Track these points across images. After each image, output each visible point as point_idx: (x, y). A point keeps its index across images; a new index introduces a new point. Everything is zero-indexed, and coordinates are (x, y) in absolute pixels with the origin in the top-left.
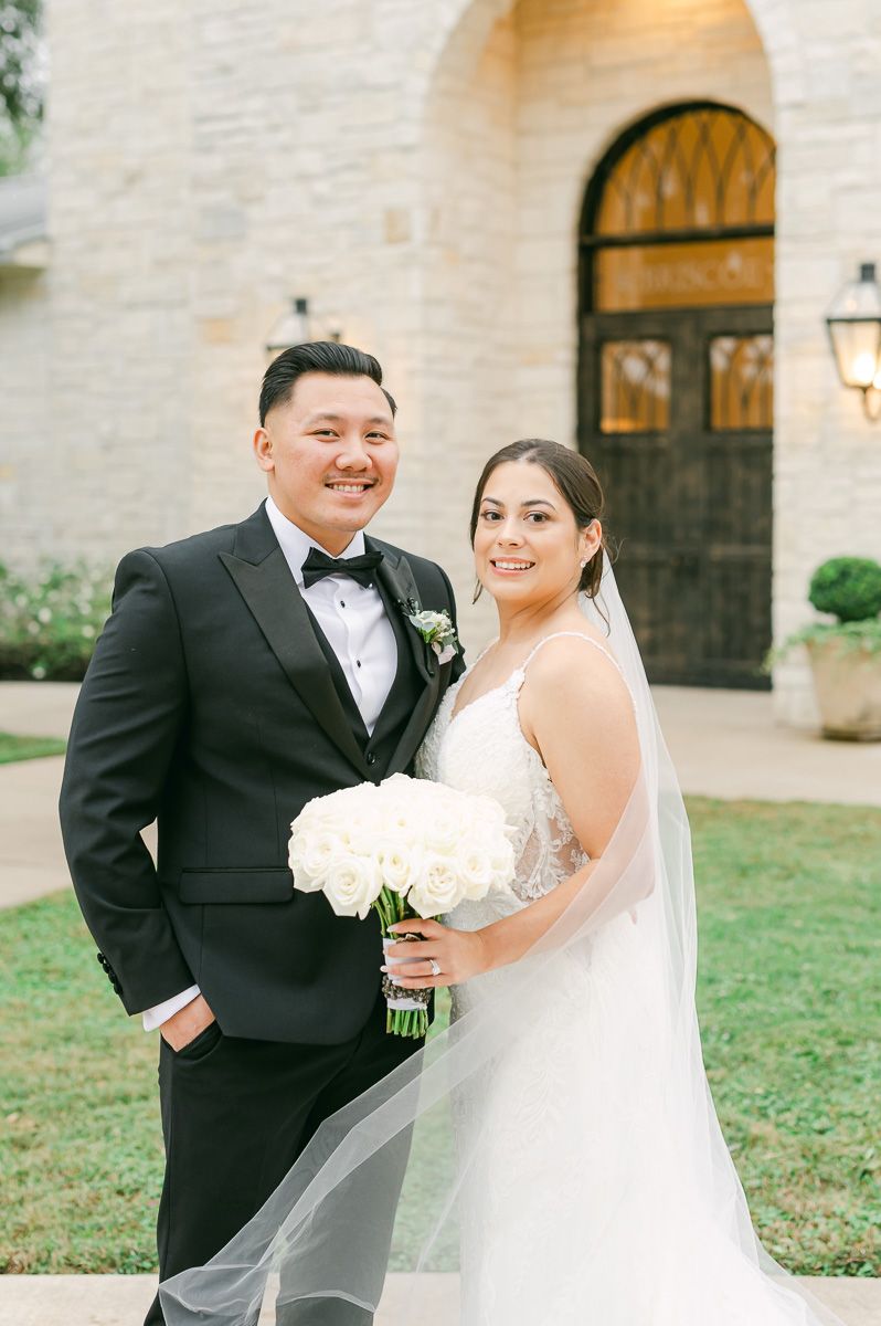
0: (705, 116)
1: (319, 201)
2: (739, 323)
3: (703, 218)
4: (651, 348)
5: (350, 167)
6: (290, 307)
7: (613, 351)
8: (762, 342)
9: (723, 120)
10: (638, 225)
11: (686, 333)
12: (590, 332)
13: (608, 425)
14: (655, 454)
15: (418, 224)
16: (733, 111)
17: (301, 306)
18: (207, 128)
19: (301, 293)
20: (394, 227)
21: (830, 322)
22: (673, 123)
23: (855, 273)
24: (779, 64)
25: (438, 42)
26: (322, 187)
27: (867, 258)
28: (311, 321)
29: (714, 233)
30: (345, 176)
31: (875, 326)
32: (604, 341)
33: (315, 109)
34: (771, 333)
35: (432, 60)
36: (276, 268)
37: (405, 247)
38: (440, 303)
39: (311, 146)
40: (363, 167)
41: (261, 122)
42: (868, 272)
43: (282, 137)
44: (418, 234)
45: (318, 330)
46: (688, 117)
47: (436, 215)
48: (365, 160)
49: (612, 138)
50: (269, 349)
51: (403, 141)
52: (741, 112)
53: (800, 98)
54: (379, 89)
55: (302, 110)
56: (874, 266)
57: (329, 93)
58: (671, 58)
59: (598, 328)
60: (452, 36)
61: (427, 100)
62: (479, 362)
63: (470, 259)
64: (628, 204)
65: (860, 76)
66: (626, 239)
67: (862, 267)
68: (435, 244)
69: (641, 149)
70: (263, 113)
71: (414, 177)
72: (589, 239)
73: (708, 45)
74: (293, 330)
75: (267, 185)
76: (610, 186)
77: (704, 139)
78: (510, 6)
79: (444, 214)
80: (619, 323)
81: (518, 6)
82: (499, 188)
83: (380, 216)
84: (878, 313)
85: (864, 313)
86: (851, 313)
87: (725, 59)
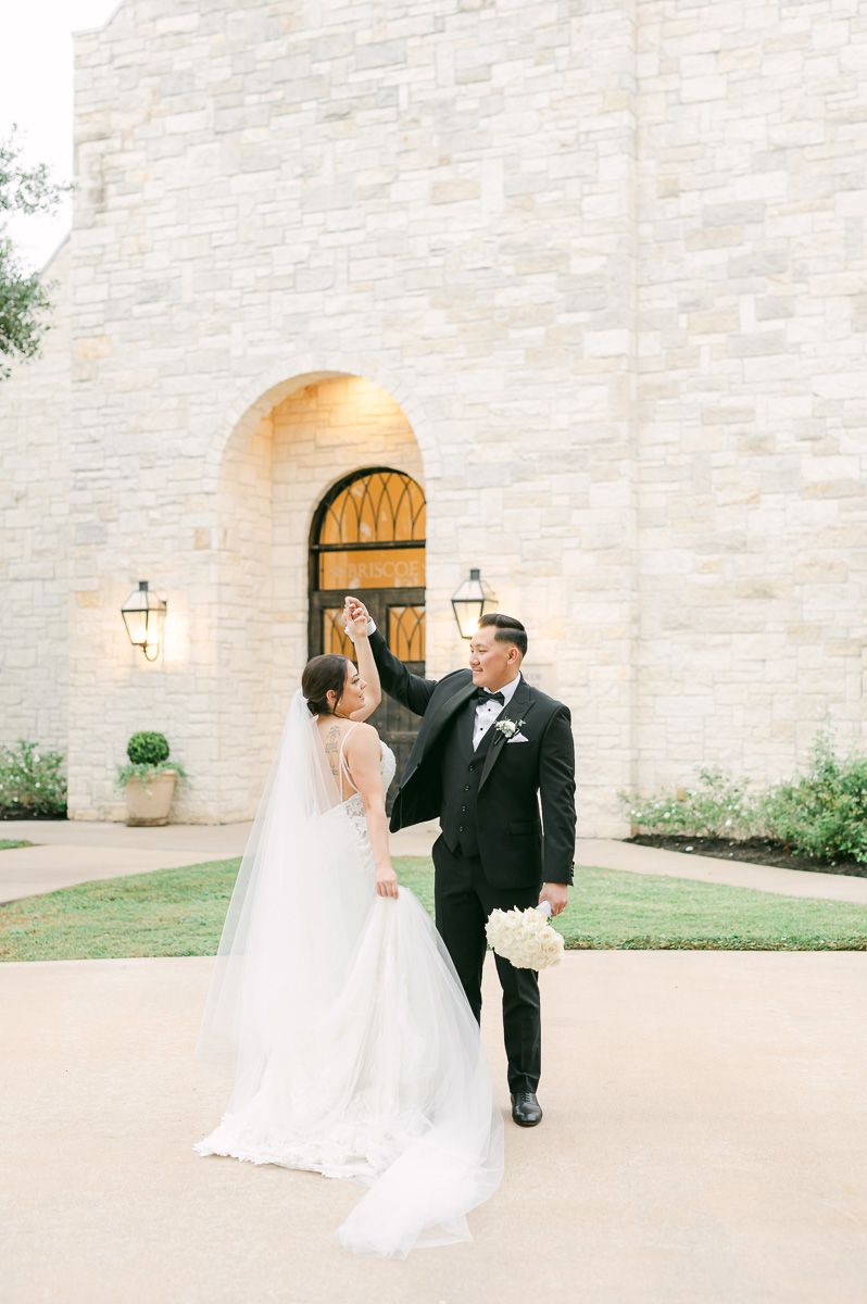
0: (385, 475)
1: (153, 522)
2: (405, 598)
3: (385, 536)
5: (174, 503)
6: (137, 586)
7: (330, 614)
8: (419, 610)
9: (395, 476)
10: (345, 540)
11: (375, 602)
12: (316, 602)
15: (215, 539)
16: (400, 473)
17: (143, 586)
18: (81, 475)
19: (142, 578)
20: (200, 539)
21: (453, 601)
22: (366, 479)
23: (469, 574)
24: (426, 455)
25: (228, 433)
26: (155, 514)
27: (475, 566)
28: (149, 594)
29: (392, 545)
30: (170, 508)
31: (479, 605)
32: (325, 607)
33: (151, 468)
34: (423, 605)
35: (224, 442)
36: (125, 562)
37: (207, 552)
38: (227, 585)
39: (148, 490)
40: (181, 503)
41: (117, 474)
42: (475, 574)
43: (130, 483)
44: (215, 544)
45: (153, 600)
46: (376, 476)
47: (225, 533)
48: (182, 499)
49: (330, 487)
50: (123, 611)
51: (207, 489)
52: (406, 475)
53: (438, 475)
54: (191, 457)
55: (143, 468)
56: (478, 571)
57: (160, 458)
58: (365, 443)
59: (321, 600)
60: (236, 428)
61: (221, 465)
62: (250, 620)
63: (245, 558)
64: (340, 526)
65: (471, 464)
66: (339, 547)
67: (472, 571)
68: (225, 550)
69: (349, 493)
70: (118, 468)
71: (213, 510)
72: (316, 547)
73: (386, 435)
74: (138, 600)
75: (120, 511)
76: (329, 515)
77: (385, 488)
78: (269, 410)
79: (230, 532)
80: (334, 597)
81: (274, 409)
82: (262, 515)
83: (191, 533)
84: (480, 597)
85: (471, 597)
86: (464, 598)
87: (397, 444)
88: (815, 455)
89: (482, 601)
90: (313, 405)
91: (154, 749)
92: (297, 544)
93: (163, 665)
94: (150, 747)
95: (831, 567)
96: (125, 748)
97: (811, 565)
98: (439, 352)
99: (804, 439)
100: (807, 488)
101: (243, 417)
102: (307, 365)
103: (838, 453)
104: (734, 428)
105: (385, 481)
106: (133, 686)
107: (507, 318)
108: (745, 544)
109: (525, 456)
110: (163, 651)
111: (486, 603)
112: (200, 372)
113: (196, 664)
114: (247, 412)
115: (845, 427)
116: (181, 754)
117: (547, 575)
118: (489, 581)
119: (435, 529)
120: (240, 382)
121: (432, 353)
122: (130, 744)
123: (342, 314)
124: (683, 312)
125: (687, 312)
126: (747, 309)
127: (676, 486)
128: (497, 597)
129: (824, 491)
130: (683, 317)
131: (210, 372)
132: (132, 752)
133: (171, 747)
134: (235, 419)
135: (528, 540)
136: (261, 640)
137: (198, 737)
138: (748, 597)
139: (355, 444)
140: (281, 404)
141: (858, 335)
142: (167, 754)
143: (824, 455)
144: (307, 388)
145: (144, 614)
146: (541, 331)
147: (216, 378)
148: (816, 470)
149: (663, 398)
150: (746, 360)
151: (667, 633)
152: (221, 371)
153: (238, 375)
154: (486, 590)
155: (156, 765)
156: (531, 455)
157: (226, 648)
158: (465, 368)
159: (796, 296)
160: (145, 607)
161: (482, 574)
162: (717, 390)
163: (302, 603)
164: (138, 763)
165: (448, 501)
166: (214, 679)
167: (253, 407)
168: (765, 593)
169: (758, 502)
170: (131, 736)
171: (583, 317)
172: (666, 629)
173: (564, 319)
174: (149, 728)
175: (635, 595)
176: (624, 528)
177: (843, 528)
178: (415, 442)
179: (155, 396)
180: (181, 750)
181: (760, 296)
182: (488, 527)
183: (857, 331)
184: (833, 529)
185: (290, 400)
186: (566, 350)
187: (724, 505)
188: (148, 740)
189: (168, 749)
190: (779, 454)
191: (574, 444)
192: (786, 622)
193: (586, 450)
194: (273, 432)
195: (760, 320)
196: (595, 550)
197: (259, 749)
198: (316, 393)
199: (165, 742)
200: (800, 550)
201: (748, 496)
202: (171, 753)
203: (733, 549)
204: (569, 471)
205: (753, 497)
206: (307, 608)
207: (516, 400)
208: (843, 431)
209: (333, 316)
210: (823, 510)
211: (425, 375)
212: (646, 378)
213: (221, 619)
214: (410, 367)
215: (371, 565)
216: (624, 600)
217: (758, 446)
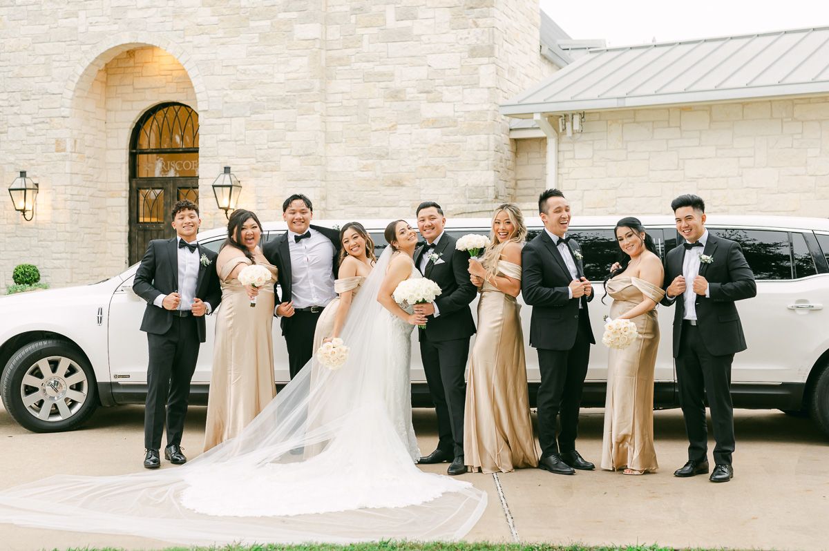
0: (177, 107)
1: (29, 134)
2: (188, 183)
3: (177, 145)
4: (158, 191)
5: (43, 122)
6: (19, 174)
7: (143, 192)
8: (195, 191)
9: (183, 107)
10: (153, 146)
11: (170, 186)
12: (134, 185)
13: (141, 220)
14: (160, 230)
15: (69, 146)
16: (186, 106)
17: (23, 174)
19: (22, 169)
20: (59, 146)
21: (214, 186)
22: (165, 109)
23: (223, 170)
24: (198, 96)
25: (76, 80)
26: (31, 129)
27: (228, 165)
28: (26, 179)
29: (181, 150)
30: (40, 125)
31: (229, 188)
32: (140, 189)
33: (28, 100)
34: (198, 188)
35: (74, 85)
36: (12, 159)
37: (63, 153)
38: (77, 174)
39: (26, 114)
40: (47, 123)
41: (6, 103)
42: (227, 170)
43: (15, 109)
44: (69, 149)
45: (30, 184)
46: (172, 108)
47: (75, 141)
48: (48, 120)
49: (143, 113)
50: (10, 190)
51: (63, 114)
52: (190, 107)
53: (207, 109)
54: (53, 94)
55: (23, 100)
56: (229, 168)
57: (34, 94)
58: (164, 87)
59: (137, 184)
60: (81, 76)
61: (71, 99)
62: (91, 196)
63: (89, 158)
64: (149, 138)
65: (226, 103)
66: (149, 151)
67: (225, 168)
68: (75, 152)
69: (154, 118)
70: (7, 100)
71: (67, 128)
72: (134, 151)
73: (177, 83)
74: (19, 183)
75: (9, 127)
76: (142, 132)
77: (177, 115)
78: (104, 65)
79: (78, 141)
80: (146, 182)
81: (106, 65)
82: (100, 131)
83: (54, 141)
84: (230, 184)
85: (225, 184)
86: (221, 184)
87: (184, 88)
88: (429, 102)
89: (231, 186)
90: (131, 63)
91: (30, 275)
92: (123, 149)
93: (36, 223)
94: (27, 274)
95: (437, 169)
96: (12, 275)
97: (425, 167)
98: (207, 34)
99: (421, 92)
100: (424, 121)
101: (86, 70)
102: (126, 39)
103: (442, 101)
104: (382, 85)
105: (177, 110)
106: (17, 236)
107: (248, 14)
108: (387, 154)
109: (259, 98)
110: (36, 214)
111: (233, 188)
112: (59, 41)
113: (57, 223)
114: (89, 66)
115: (446, 86)
116: (48, 279)
117: (272, 171)
118: (235, 173)
119: (205, 142)
120: (84, 48)
121: (203, 34)
122: (14, 272)
123: (148, 8)
124: (352, 14)
125: (356, 14)
126: (390, 14)
127: (348, 119)
128: (242, 184)
129: (434, 123)
130: (353, 17)
131: (65, 41)
132: (16, 277)
133: (41, 274)
134: (81, 71)
135: (260, 149)
136: (99, 209)
137: (58, 268)
138: (389, 186)
139: (158, 88)
140: (112, 61)
141: (455, 31)
142: (39, 279)
143: (433, 102)
144: (128, 52)
145: (23, 191)
146: (268, 22)
147: (69, 45)
148: (429, 111)
149: (341, 65)
150: (389, 44)
151: (342, 207)
152: (71, 41)
153: (83, 44)
154: (234, 179)
155: (31, 285)
156: (263, 98)
157: (76, 213)
158: (223, 44)
159: (418, 6)
160: (24, 187)
161: (231, 170)
162: (372, 61)
163: (126, 186)
164: (20, 284)
165: (212, 125)
166: (68, 232)
167: (92, 63)
168: (399, 184)
169: (395, 129)
170: (15, 267)
171: (294, 15)
172: (341, 204)
173: (282, 16)
174: (27, 262)
175: (324, 183)
176: (316, 143)
177: (444, 146)
178: (193, 88)
179: (30, 55)
180: (48, 276)
181: (399, 6)
182: (236, 141)
183: (453, 29)
184: (439, 146)
185: (117, 59)
186: (284, 35)
187: (376, 131)
188: (26, 270)
189: (39, 275)
190: (408, 101)
191: (287, 92)
192: (411, 200)
193: (294, 95)
194: (107, 79)
195: (398, 21)
196: (300, 156)
197: (98, 276)
198: (134, 55)
199: (37, 271)
200: (420, 158)
201: (390, 125)
202: (41, 278)
203: (380, 157)
204: (285, 108)
205: (393, 126)
206: (128, 189)
207: (253, 64)
208: (445, 87)
209: (142, 8)
210: (433, 134)
211: (199, 47)
212: (330, 53)
213: (72, 195)
214: (188, 42)
215: (169, 162)
216: (317, 187)
217: (396, 95)
